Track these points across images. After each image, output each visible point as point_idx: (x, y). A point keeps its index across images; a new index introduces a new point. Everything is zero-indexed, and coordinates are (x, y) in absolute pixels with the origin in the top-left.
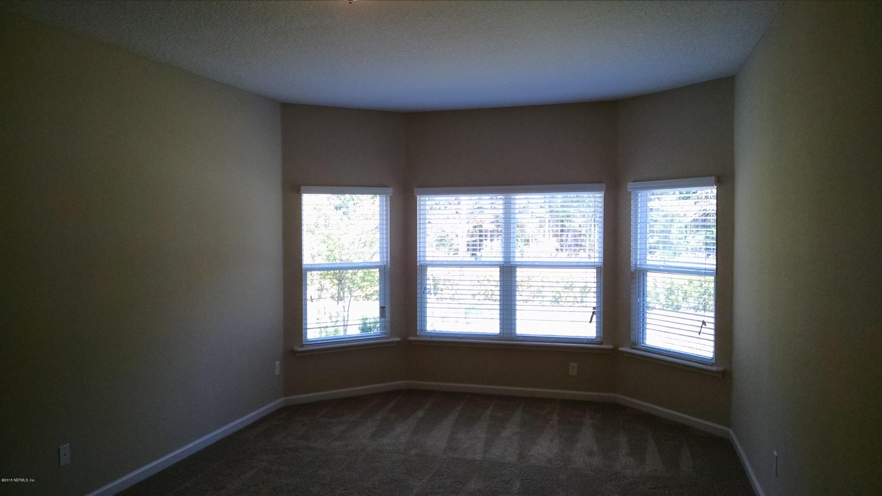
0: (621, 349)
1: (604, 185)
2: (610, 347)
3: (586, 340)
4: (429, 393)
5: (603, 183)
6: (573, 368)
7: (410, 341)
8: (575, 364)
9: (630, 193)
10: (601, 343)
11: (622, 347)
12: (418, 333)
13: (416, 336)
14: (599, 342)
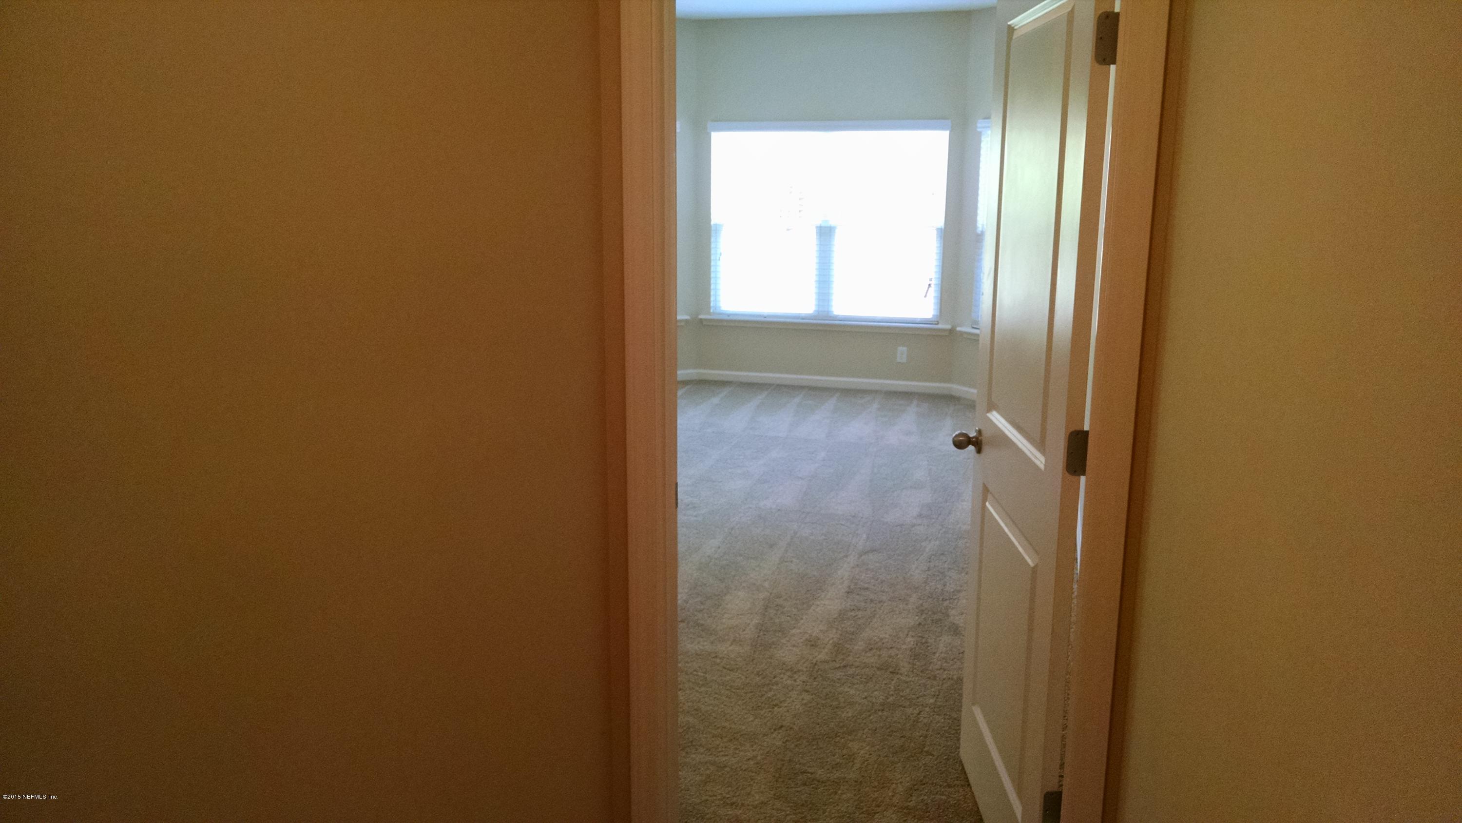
0: (958, 329)
1: (949, 122)
2: (948, 327)
3: (919, 320)
4: (723, 383)
5: (947, 119)
6: (902, 353)
7: (701, 320)
8: (905, 349)
9: (980, 133)
10: (936, 323)
11: (961, 326)
12: (712, 311)
13: (709, 313)
14: (935, 321)
